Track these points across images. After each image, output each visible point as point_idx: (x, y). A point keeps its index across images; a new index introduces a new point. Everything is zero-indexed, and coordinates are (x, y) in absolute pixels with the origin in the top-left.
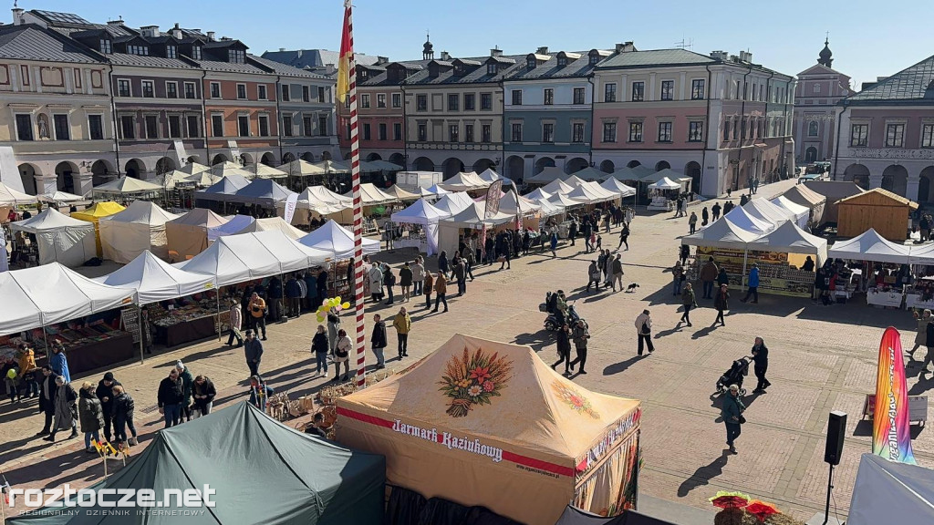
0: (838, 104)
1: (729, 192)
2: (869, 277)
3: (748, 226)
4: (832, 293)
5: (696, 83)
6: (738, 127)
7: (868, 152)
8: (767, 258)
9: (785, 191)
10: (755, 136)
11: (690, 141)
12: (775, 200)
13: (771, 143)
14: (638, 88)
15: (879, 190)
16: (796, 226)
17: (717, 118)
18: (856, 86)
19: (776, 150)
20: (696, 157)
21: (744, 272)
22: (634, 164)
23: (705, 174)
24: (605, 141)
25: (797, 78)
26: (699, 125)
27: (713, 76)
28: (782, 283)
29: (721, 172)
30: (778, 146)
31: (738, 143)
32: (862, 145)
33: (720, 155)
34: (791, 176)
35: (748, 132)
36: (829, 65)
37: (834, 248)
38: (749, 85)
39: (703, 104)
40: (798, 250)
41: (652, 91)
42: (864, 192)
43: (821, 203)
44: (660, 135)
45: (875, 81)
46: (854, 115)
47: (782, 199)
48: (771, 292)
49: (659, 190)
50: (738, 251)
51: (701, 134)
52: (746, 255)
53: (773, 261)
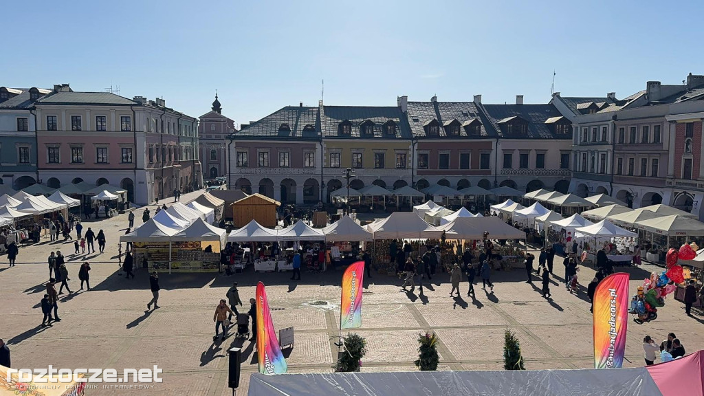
0: (227, 138)
1: (157, 200)
2: (255, 252)
3: (170, 224)
4: (232, 266)
5: (124, 119)
6: (159, 152)
7: (248, 170)
8: (186, 246)
9: (196, 198)
10: (173, 160)
11: (123, 162)
12: (190, 205)
13: (185, 164)
14: (76, 121)
15: (257, 194)
16: (205, 222)
17: (142, 146)
18: (237, 127)
19: (189, 169)
20: (129, 174)
21: (170, 259)
22: (77, 181)
23: (137, 187)
24: (50, 162)
25: (199, 119)
26: (129, 150)
27: (137, 115)
28: (198, 264)
29: (149, 186)
30: (190, 167)
31: (161, 164)
32: (245, 165)
33: (147, 173)
34: (201, 188)
35: (167, 156)
36: (220, 112)
37: (231, 235)
38: (164, 122)
39: (131, 135)
40: (207, 239)
41: (88, 123)
42: (248, 196)
43: (221, 205)
44: (98, 158)
45: (249, 124)
46: (238, 145)
47: (195, 203)
48: (191, 271)
49: (100, 201)
50: (165, 243)
51: (131, 158)
52: (171, 246)
53: (190, 248)
